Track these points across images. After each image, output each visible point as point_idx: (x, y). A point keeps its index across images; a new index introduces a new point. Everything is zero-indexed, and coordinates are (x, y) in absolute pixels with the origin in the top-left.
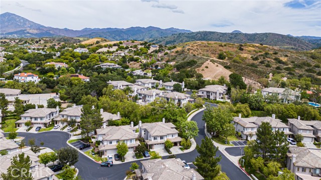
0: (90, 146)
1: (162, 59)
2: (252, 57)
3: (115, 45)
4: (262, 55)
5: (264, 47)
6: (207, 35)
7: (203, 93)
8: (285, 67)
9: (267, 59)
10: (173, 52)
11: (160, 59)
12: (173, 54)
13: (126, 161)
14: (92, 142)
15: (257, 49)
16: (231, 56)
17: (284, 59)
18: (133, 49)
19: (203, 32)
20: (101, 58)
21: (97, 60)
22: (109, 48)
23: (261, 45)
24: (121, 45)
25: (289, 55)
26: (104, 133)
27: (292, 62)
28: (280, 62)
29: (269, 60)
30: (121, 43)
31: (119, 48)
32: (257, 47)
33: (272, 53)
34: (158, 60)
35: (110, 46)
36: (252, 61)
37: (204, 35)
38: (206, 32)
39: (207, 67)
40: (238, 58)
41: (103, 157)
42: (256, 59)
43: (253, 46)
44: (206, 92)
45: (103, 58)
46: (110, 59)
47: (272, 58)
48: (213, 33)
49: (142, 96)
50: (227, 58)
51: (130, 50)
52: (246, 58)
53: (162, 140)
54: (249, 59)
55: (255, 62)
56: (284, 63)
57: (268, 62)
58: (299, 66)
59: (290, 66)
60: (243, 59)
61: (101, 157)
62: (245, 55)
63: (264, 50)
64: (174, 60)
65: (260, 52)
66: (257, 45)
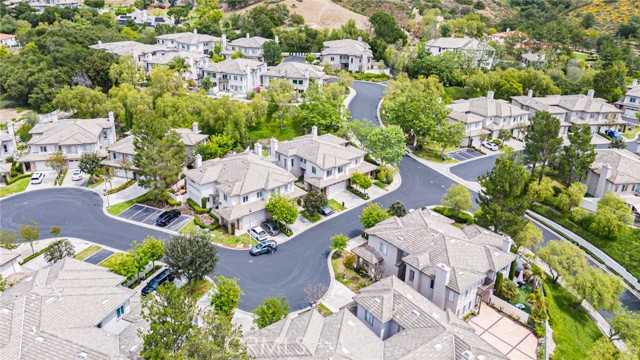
0: (179, 213)
7: (332, 59)
13: (295, 234)
14: (179, 204)
26: (213, 179)
39: (299, 1)
41: (238, 233)
44: (339, 57)
49: (218, 76)
53: (342, 174)
61: (233, 234)
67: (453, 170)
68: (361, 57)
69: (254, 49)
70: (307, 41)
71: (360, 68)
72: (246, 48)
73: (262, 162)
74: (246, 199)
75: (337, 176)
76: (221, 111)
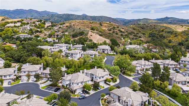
0: (60, 89)
1: (58, 31)
2: (108, 29)
3: (18, 22)
4: (112, 28)
5: (112, 24)
6: (69, 16)
7: (100, 50)
8: (124, 34)
9: (115, 30)
10: (64, 26)
11: (57, 31)
12: (65, 28)
13: (91, 94)
14: (60, 86)
15: (109, 25)
16: (97, 29)
17: (123, 30)
18: (32, 25)
19: (67, 14)
20: (14, 31)
21: (11, 32)
22: (14, 24)
23: (110, 22)
24: (23, 22)
25: (124, 28)
26: (69, 79)
27: (127, 32)
28: (121, 32)
29: (116, 31)
30: (23, 20)
31: (22, 23)
32: (108, 24)
33: (116, 27)
34: (56, 32)
35: (15, 22)
36: (108, 31)
37: (68, 16)
38: (68, 14)
39: (91, 35)
40: (101, 30)
41: (76, 93)
42: (110, 30)
43: (107, 23)
44: (102, 50)
45: (16, 31)
46: (20, 31)
47: (117, 30)
48: (73, 15)
49: (70, 54)
50: (95, 30)
51: (30, 25)
52: (105, 30)
53: (103, 78)
54: (107, 31)
55: (110, 32)
56: (123, 32)
57: (116, 32)
58: (130, 34)
59: (126, 34)
60: (104, 30)
61: (74, 94)
62: (104, 28)
63: (112, 25)
64: (66, 31)
65: (111, 26)
66: (108, 23)
67: (133, 78)
68: (108, 50)
69: (79, 48)
70: (93, 46)
71: (108, 52)
72: (77, 47)
73: (82, 75)
74: (78, 84)
75: (102, 79)
76: (71, 63)
